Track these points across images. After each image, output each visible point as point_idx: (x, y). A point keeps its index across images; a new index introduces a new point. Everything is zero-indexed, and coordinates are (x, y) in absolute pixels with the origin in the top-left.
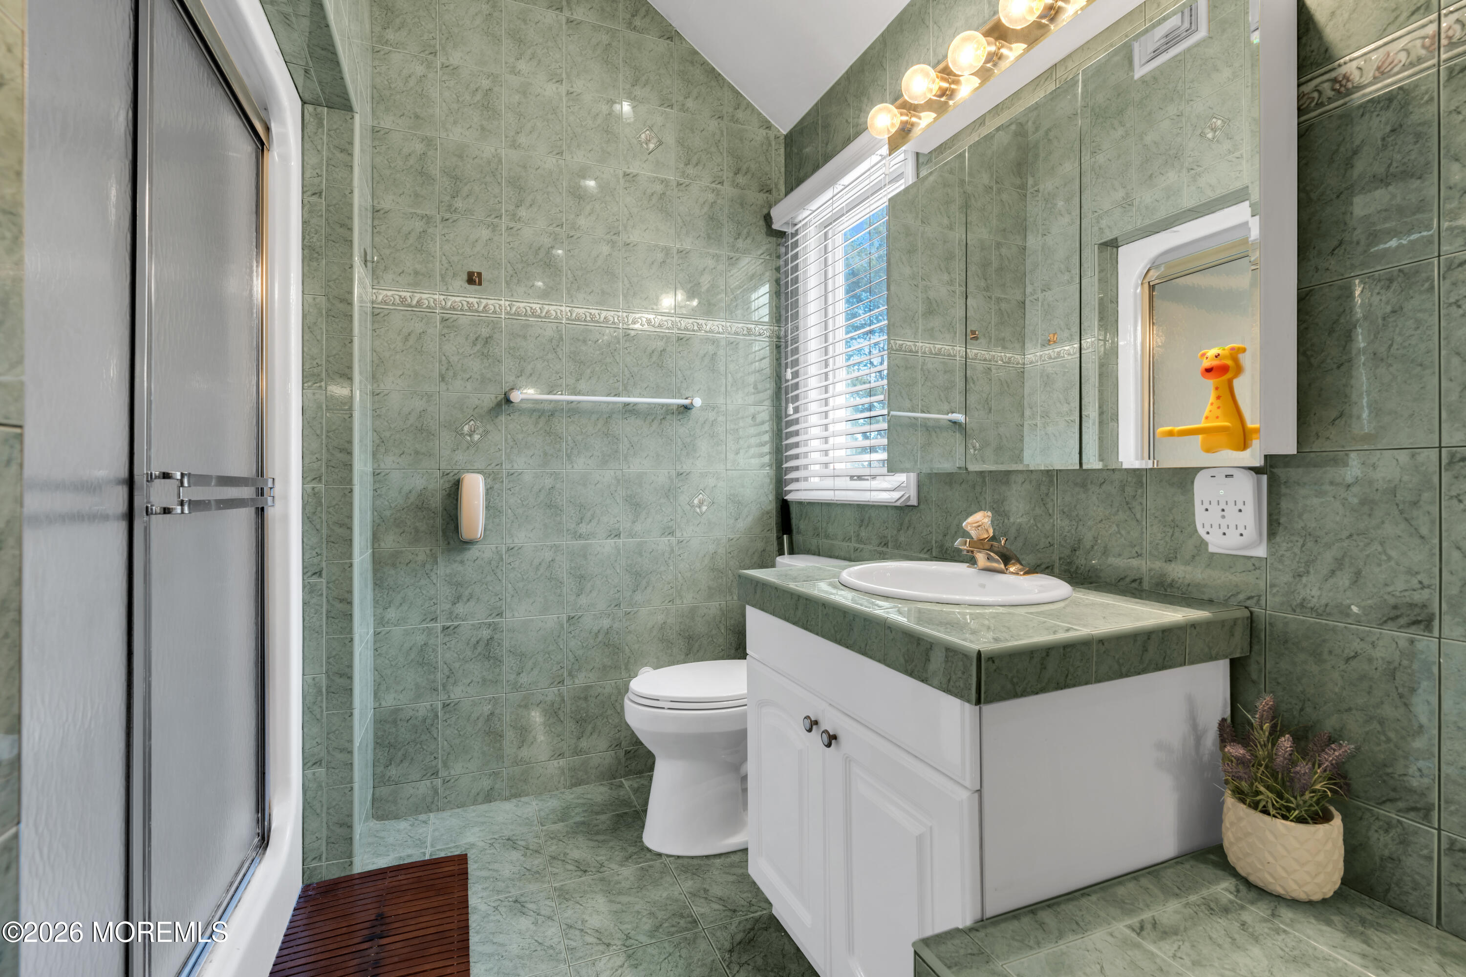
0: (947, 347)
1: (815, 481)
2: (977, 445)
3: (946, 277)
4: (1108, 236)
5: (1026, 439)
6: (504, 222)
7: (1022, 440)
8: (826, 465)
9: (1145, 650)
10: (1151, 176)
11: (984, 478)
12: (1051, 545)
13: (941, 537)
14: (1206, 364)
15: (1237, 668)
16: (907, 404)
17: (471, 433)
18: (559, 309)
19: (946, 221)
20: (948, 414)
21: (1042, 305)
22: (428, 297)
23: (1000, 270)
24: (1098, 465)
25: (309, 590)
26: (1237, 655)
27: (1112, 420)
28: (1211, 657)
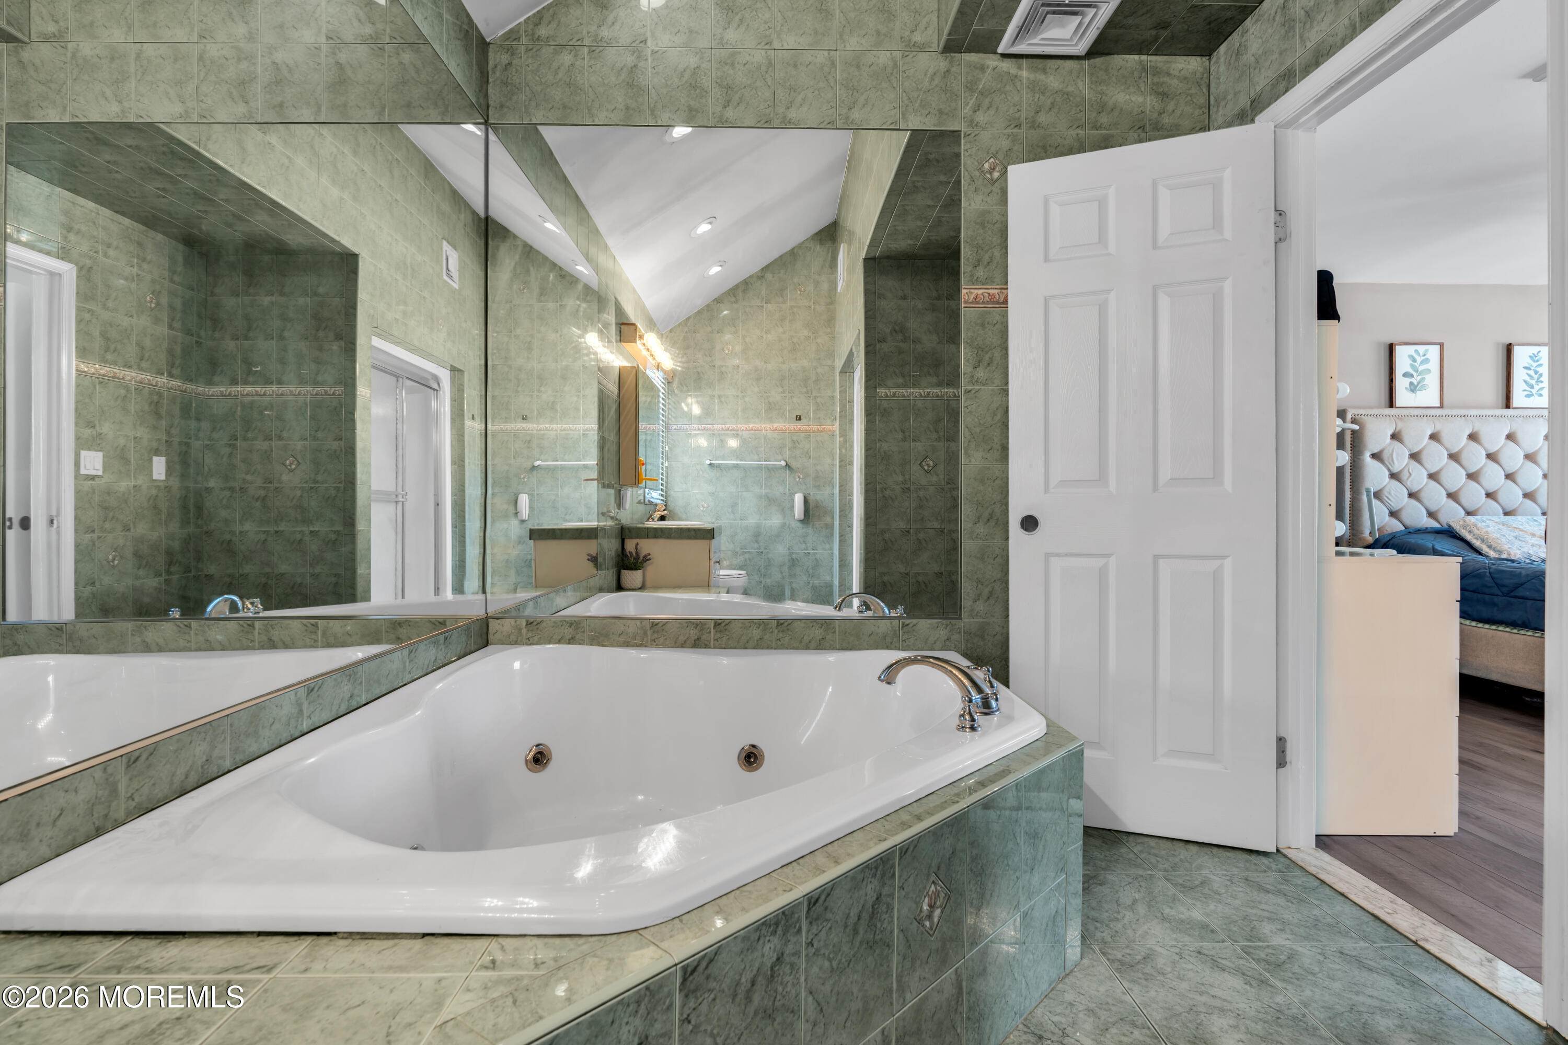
0: (781, 426)
3: (781, 390)
6: (535, 394)
16: (756, 457)
17: (524, 478)
18: (557, 426)
19: (781, 360)
22: (509, 427)
23: (817, 381)
25: (453, 532)
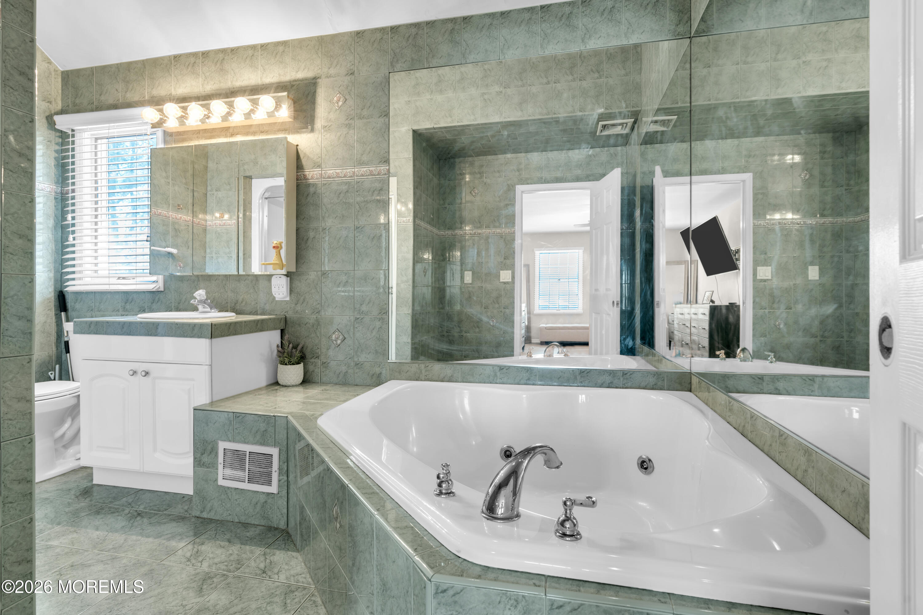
0: (165, 212)
1: (87, 280)
2: (182, 265)
4: (248, 174)
5: (207, 264)
7: (205, 265)
8: (96, 271)
9: (257, 325)
10: (265, 154)
11: (199, 278)
12: (227, 303)
13: (177, 304)
14: (274, 245)
15: (282, 332)
16: (155, 243)
20: (165, 248)
21: (216, 197)
24: (244, 273)
26: (282, 328)
27: (249, 257)
28: (275, 329)
